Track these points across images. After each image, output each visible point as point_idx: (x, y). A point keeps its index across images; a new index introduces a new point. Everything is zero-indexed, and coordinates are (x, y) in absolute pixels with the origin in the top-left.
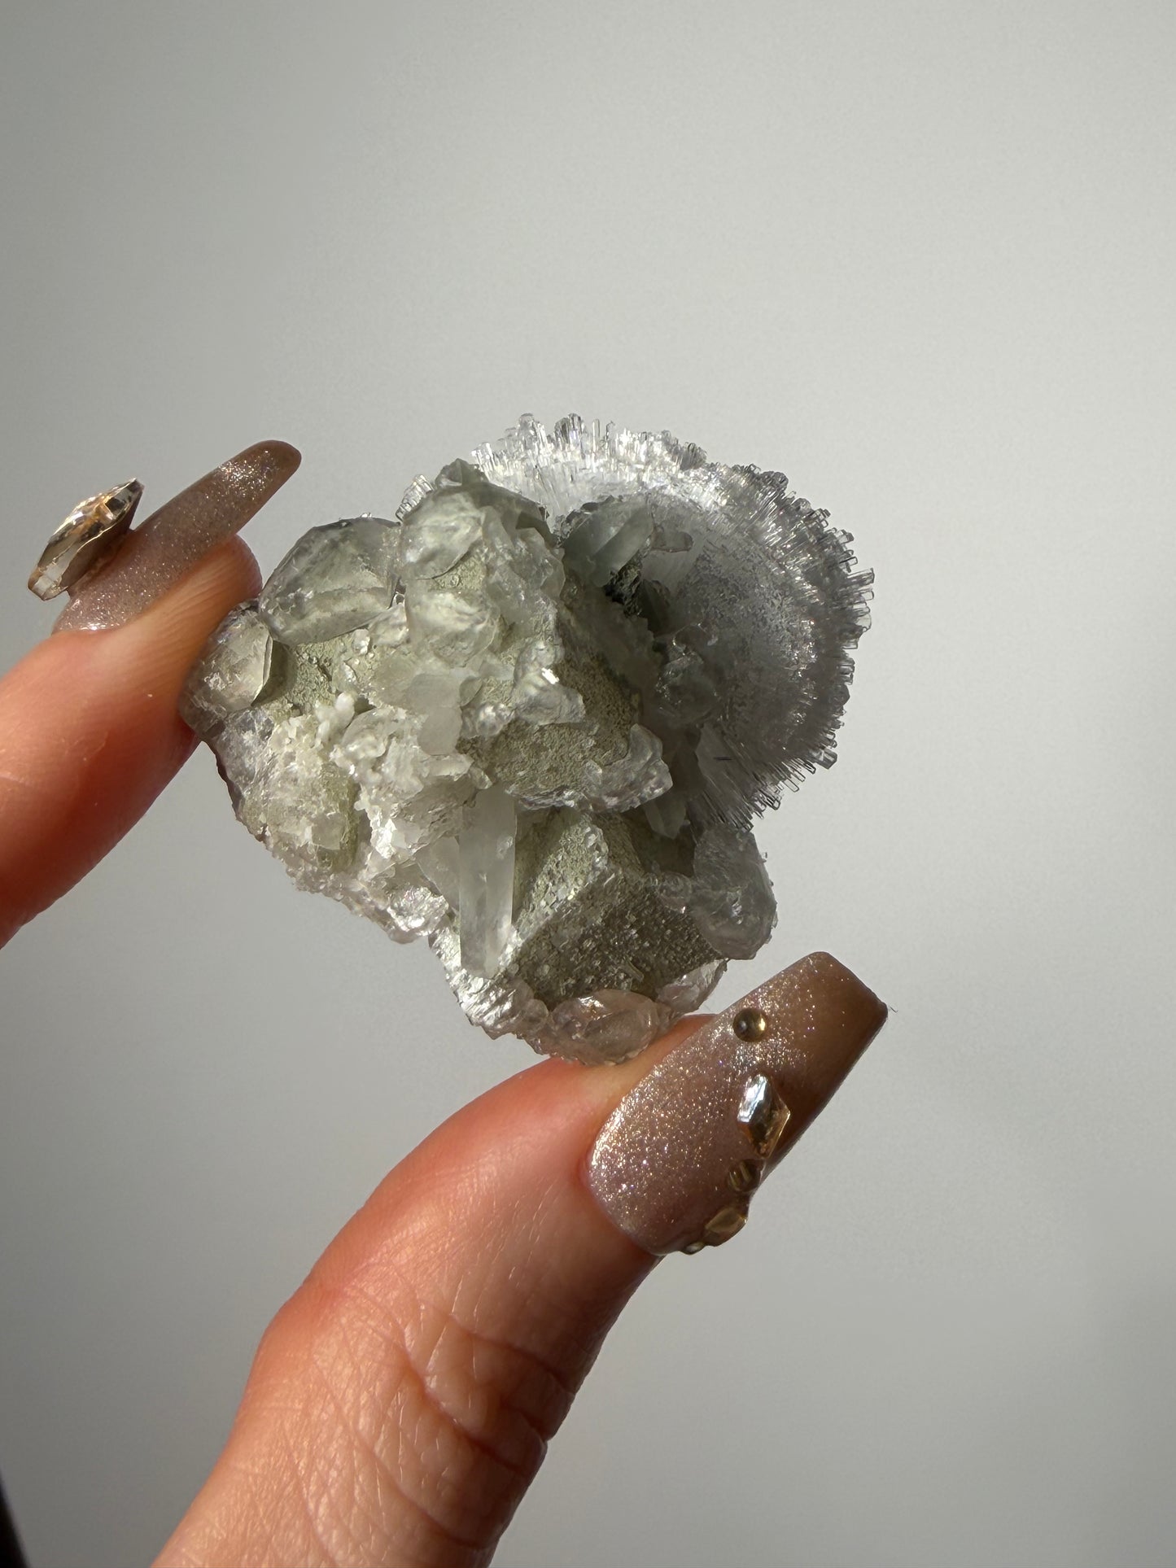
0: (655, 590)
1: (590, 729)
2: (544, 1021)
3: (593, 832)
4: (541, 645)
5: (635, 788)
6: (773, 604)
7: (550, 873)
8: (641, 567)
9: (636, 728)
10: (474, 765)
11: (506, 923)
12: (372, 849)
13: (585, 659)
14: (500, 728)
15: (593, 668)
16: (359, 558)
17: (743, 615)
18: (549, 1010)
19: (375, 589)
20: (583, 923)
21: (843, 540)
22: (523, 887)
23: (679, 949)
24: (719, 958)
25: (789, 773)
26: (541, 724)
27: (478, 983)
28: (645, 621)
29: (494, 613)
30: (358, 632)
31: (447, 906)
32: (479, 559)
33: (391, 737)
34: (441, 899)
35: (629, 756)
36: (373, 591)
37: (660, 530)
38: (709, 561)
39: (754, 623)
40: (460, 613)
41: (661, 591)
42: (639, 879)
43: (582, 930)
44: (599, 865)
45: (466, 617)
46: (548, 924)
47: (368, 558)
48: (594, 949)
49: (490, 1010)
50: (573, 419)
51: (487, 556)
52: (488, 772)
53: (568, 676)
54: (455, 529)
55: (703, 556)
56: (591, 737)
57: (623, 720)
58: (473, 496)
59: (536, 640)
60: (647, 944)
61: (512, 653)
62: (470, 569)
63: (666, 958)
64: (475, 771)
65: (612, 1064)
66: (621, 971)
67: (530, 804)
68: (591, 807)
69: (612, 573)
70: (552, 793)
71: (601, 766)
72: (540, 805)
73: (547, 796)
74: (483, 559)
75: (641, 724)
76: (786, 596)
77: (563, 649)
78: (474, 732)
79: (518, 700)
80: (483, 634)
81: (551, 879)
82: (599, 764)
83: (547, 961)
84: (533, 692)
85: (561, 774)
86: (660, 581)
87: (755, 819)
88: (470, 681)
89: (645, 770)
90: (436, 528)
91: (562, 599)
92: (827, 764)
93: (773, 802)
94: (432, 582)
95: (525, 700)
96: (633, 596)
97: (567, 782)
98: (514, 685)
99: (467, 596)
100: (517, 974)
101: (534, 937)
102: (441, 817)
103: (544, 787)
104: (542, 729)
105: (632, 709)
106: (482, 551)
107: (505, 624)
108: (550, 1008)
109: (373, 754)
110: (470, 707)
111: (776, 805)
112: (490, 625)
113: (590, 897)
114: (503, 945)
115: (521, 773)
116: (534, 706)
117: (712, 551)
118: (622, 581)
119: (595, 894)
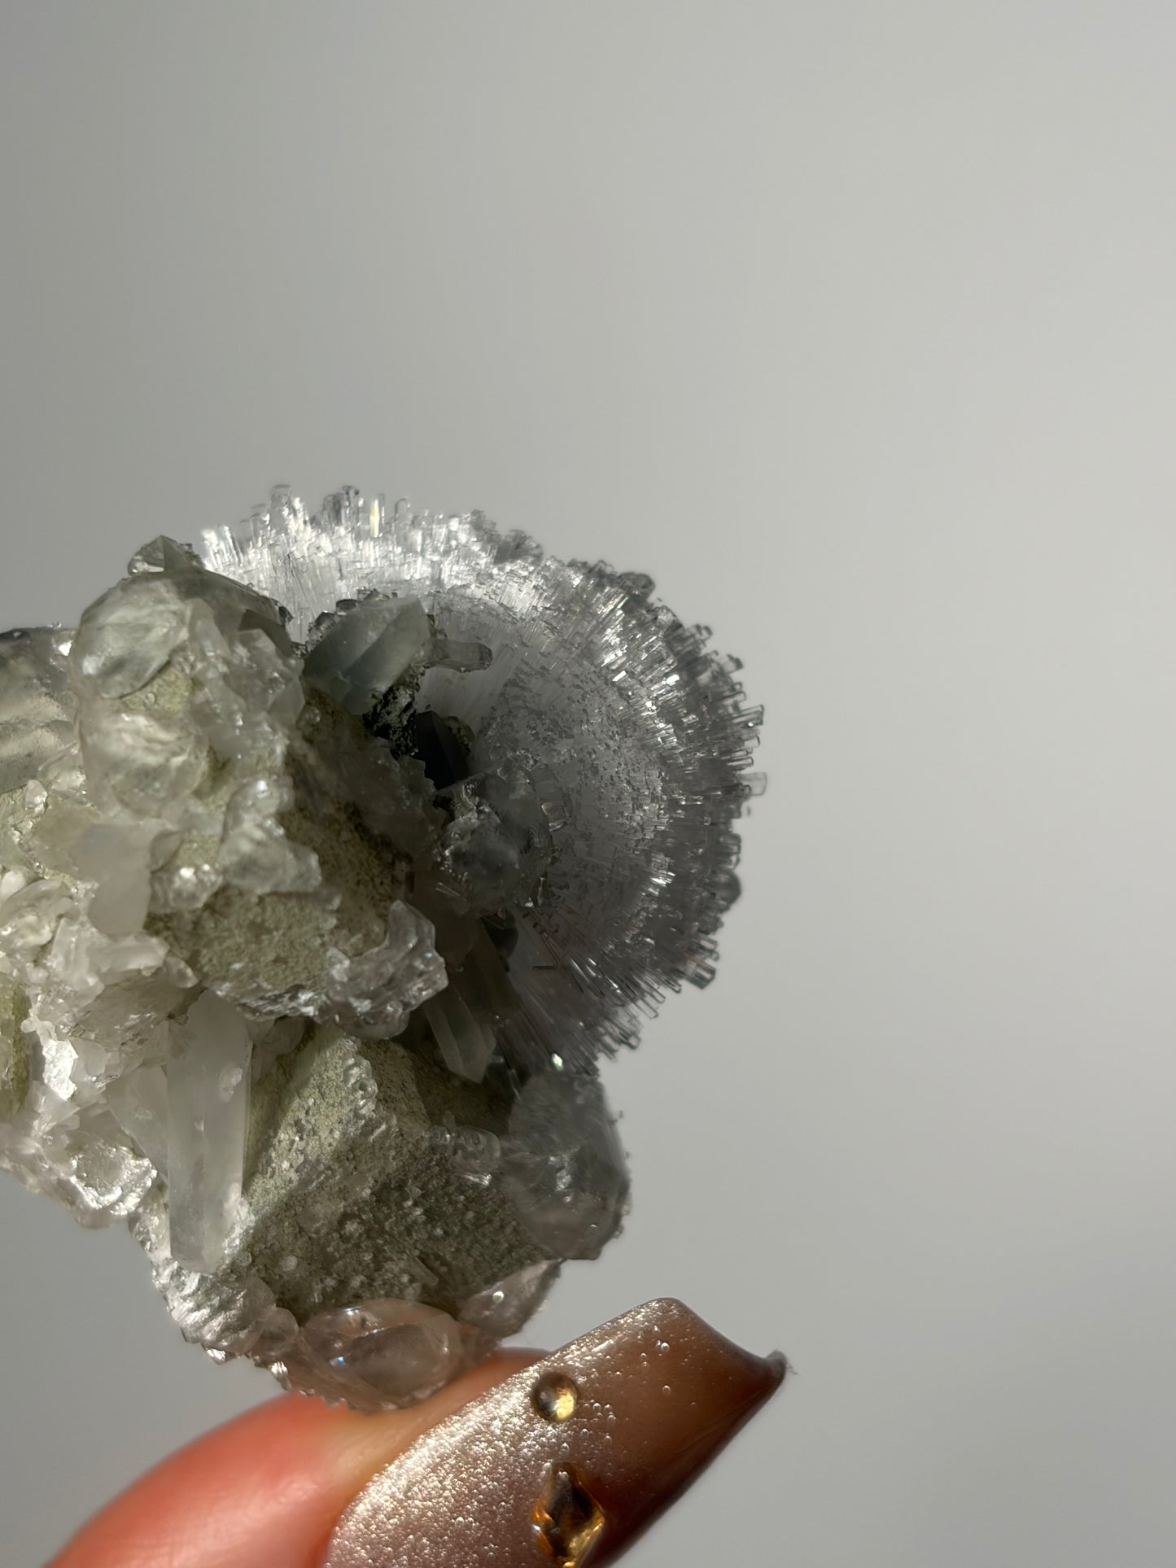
0: (450, 729)
1: (329, 900)
2: (291, 1340)
3: (356, 1064)
4: (262, 785)
5: (394, 988)
6: (608, 747)
7: (297, 1123)
8: (417, 687)
9: (398, 906)
10: (170, 953)
11: (235, 1194)
12: (46, 1090)
13: (328, 809)
14: (204, 898)
15: (337, 821)
16: (35, 681)
17: (564, 761)
18: (299, 1325)
19: (56, 722)
20: (343, 1193)
21: (730, 666)
22: (260, 1145)
23: (487, 1242)
24: (548, 1258)
25: (642, 992)
26: (260, 891)
27: (192, 1282)
28: (422, 763)
29: (199, 741)
30: (31, 784)
31: (154, 1173)
32: (183, 670)
33: (60, 917)
34: (146, 1162)
35: (386, 943)
36: (53, 725)
37: (440, 637)
38: (523, 688)
39: (579, 773)
40: (149, 740)
41: (459, 729)
42: (421, 1133)
43: (342, 1205)
44: (363, 1111)
45: (158, 747)
46: (291, 1195)
47: (49, 681)
48: (361, 1235)
49: (211, 1317)
50: (347, 493)
51: (193, 667)
52: (192, 962)
53: (299, 829)
54: (148, 629)
55: (515, 680)
56: (332, 912)
57: (380, 894)
58: (178, 585)
59: (257, 780)
60: (439, 1232)
61: (224, 795)
62: (169, 684)
63: (469, 1255)
64: (172, 960)
65: (391, 1407)
66: (403, 1271)
67: (254, 1011)
68: (337, 1018)
69: (374, 696)
70: (281, 996)
71: (349, 958)
72: (266, 1014)
73: (275, 1000)
74: (188, 671)
75: (407, 901)
76: (626, 737)
77: (293, 792)
78: (166, 903)
79: (228, 859)
80: (183, 770)
81: (298, 1132)
82: (345, 953)
83: (292, 1252)
84: (246, 847)
85: (292, 968)
86: (459, 718)
87: (602, 1063)
88: (164, 835)
89: (407, 962)
90: (120, 625)
91: (298, 728)
92: (700, 982)
93: (626, 1039)
94: (118, 702)
95: (235, 858)
96: (405, 729)
97: (302, 979)
98: (223, 840)
99: (163, 718)
100: (249, 1268)
101: (272, 1214)
102: (136, 1035)
103: (269, 987)
104: (261, 899)
105: (394, 880)
106: (186, 659)
107: (217, 761)
108: (301, 1320)
109: (34, 940)
110: (163, 870)
111: (633, 1041)
112: (193, 759)
113: (351, 1156)
114: (229, 1227)
115: (237, 966)
116: (247, 866)
117: (526, 674)
118: (388, 708)
119: (357, 1152)
